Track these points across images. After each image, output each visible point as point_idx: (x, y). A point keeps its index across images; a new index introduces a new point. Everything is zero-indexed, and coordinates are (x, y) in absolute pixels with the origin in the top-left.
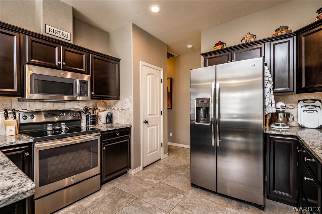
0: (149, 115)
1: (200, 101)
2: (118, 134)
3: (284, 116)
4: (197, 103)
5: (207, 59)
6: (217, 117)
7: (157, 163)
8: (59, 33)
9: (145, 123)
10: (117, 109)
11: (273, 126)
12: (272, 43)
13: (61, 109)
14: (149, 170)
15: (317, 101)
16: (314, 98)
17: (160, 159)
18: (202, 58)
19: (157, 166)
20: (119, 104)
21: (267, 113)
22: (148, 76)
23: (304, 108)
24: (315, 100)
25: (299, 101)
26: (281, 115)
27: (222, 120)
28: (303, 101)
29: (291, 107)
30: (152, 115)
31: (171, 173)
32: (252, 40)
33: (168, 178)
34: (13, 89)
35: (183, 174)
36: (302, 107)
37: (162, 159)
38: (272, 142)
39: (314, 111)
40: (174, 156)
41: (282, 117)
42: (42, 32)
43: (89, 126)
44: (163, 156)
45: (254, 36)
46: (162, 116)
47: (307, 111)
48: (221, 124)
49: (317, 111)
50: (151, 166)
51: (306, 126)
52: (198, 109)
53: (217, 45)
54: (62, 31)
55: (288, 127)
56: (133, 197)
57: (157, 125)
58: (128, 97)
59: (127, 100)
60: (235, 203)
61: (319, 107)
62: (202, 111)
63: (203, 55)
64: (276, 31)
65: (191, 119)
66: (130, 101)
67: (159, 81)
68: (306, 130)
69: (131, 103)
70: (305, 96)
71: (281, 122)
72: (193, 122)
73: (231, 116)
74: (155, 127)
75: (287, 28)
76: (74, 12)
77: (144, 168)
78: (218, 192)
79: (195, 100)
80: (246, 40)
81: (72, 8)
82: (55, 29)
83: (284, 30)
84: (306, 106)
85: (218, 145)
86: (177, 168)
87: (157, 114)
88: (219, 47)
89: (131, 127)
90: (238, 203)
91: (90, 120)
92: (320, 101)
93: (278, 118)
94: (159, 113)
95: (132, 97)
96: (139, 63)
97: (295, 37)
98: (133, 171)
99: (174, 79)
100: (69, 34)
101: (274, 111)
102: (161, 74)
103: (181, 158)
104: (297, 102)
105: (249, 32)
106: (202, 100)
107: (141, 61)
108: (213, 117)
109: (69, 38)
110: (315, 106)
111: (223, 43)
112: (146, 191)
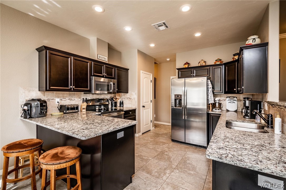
0: (145, 102)
1: (176, 96)
2: (131, 113)
3: (219, 105)
4: (175, 97)
5: (180, 72)
6: (185, 105)
7: (149, 132)
8: (103, 58)
9: (143, 107)
10: (126, 98)
11: (214, 110)
12: (213, 67)
13: (100, 98)
14: (145, 135)
15: (235, 98)
16: (234, 96)
17: (150, 130)
18: (177, 71)
19: (149, 133)
20: (128, 95)
21: (209, 103)
22: (145, 79)
23: (229, 101)
24: (234, 97)
25: (227, 97)
26: (217, 104)
27: (188, 107)
28: (229, 97)
29: (224, 100)
30: (146, 102)
31: (159, 136)
32: (204, 64)
33: (158, 138)
34: (88, 88)
35: (166, 137)
36: (228, 100)
37: (151, 130)
38: (212, 117)
39: (233, 102)
40: (158, 129)
41: (218, 105)
42: (96, 59)
43: (113, 108)
44: (152, 128)
45: (205, 62)
46: (152, 103)
47: (230, 102)
48: (187, 108)
49: (235, 103)
50: (146, 133)
51: (230, 110)
52: (175, 100)
53: (185, 64)
54: (104, 57)
55: (221, 110)
56: (142, 145)
57: (149, 109)
58: (134, 92)
59: (134, 93)
60: (194, 147)
61: (236, 101)
62: (178, 101)
63: (177, 69)
64: (216, 60)
65: (172, 106)
66: (136, 94)
67: (150, 81)
68: (230, 112)
69: (136, 95)
70: (230, 95)
71: (217, 108)
72: (173, 107)
73: (193, 104)
74: (148, 110)
75: (221, 60)
76: (109, 44)
77: (142, 134)
78: (186, 142)
79: (174, 95)
80: (201, 64)
81: (107, 44)
82: (102, 56)
83: (219, 61)
84: (230, 100)
85: (186, 119)
86: (162, 134)
87: (149, 102)
88: (186, 66)
89: (136, 109)
90: (195, 147)
91: (113, 104)
92: (236, 98)
93: (216, 106)
94: (150, 101)
95: (137, 92)
96: (140, 71)
97: (224, 66)
98: (137, 134)
99: (157, 78)
100: (107, 58)
101: (213, 102)
102: (151, 77)
103: (163, 130)
104: (226, 97)
105: (202, 59)
106: (178, 96)
107: (141, 71)
108: (183, 105)
109: (107, 60)
110: (234, 100)
111: (188, 64)
112: (148, 143)
